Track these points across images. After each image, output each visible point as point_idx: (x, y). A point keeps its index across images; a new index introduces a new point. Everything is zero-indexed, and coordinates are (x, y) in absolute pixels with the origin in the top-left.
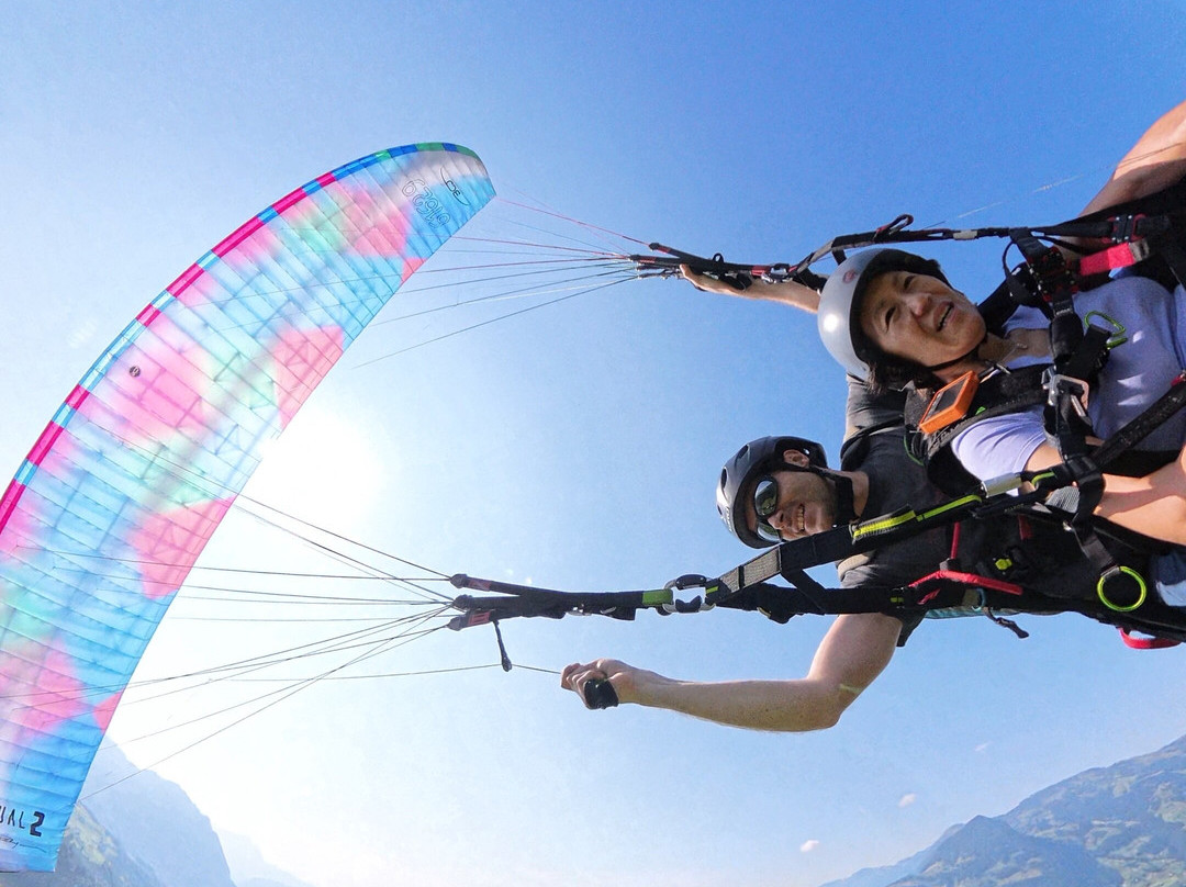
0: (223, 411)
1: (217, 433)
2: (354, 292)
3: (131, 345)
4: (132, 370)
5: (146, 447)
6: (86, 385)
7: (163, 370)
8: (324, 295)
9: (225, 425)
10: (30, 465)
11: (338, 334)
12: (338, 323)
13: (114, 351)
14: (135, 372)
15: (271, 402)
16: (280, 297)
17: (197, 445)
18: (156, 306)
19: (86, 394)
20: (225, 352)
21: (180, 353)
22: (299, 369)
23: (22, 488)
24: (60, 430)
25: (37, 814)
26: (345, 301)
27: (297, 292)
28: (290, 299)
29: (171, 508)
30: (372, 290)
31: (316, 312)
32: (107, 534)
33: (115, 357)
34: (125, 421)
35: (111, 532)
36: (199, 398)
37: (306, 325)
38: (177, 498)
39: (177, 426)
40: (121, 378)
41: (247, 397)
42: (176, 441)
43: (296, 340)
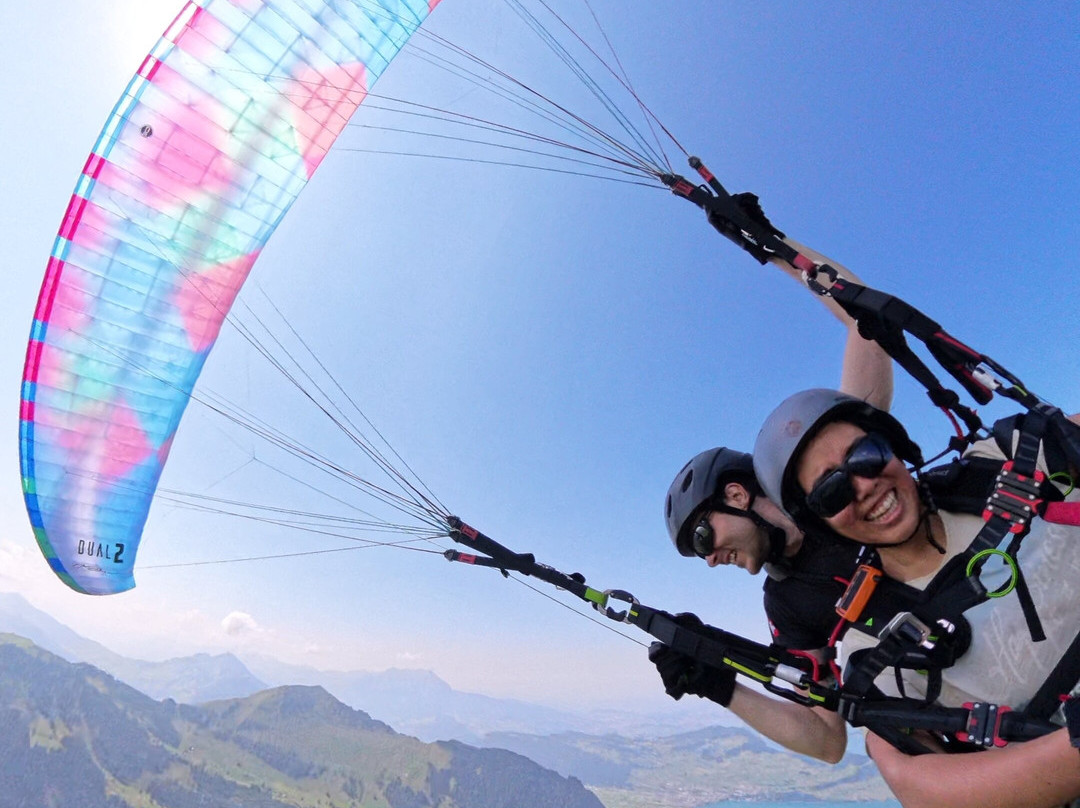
0: (245, 164)
1: (242, 188)
2: (374, 21)
3: (136, 104)
4: (143, 129)
5: (171, 211)
6: (100, 153)
7: (177, 128)
8: (340, 27)
9: (249, 178)
10: (63, 241)
11: (361, 72)
12: (359, 59)
13: (121, 111)
14: (147, 131)
15: (294, 151)
16: (290, 34)
17: (223, 203)
18: (157, 55)
19: (102, 161)
20: (238, 100)
21: (190, 106)
22: (321, 113)
23: (61, 264)
24: (84, 202)
25: (118, 545)
26: (364, 34)
27: (310, 26)
28: (301, 35)
29: (205, 268)
30: (395, 19)
31: (333, 47)
32: (148, 297)
33: (124, 119)
34: (147, 185)
35: (151, 295)
36: (218, 153)
37: (323, 64)
38: (210, 255)
39: (199, 185)
40: (134, 141)
41: (269, 147)
42: (201, 201)
43: (312, 79)
